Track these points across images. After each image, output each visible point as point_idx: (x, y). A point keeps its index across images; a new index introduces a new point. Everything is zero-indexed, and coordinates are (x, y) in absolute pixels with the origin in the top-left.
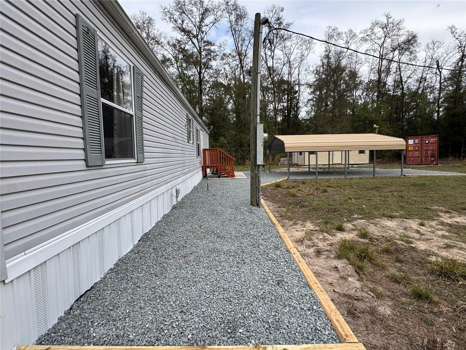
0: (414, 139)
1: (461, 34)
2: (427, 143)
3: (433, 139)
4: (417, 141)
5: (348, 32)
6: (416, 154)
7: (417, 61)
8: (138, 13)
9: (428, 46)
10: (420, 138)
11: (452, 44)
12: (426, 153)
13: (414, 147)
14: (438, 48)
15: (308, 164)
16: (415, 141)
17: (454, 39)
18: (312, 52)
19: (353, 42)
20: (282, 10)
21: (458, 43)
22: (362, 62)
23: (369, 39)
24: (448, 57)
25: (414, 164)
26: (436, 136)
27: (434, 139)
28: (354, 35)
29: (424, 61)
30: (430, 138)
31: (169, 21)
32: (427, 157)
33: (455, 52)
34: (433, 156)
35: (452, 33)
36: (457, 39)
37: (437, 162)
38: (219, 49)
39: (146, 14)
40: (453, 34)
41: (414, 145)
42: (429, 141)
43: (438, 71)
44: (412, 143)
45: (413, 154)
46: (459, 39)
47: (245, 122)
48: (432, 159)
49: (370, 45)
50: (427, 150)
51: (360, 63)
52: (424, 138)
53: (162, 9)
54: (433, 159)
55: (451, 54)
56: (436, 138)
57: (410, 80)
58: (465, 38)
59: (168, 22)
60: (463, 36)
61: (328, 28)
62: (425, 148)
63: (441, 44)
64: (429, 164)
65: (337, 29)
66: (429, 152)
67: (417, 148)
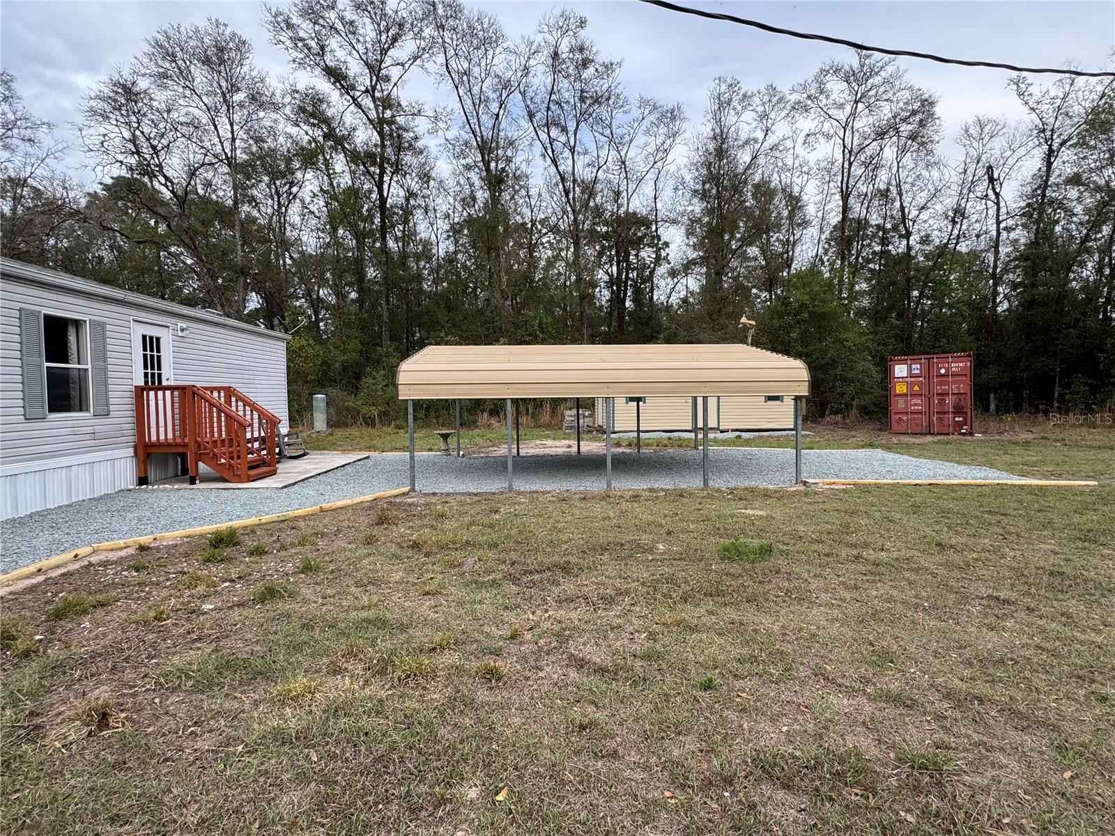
0: (909, 362)
1: (1043, 96)
2: (943, 375)
3: (959, 365)
4: (916, 369)
5: (765, 91)
6: (916, 405)
7: (942, 167)
8: (203, 24)
9: (967, 131)
10: (923, 361)
11: (1023, 125)
12: (942, 402)
13: (910, 385)
14: (991, 137)
15: (636, 429)
16: (911, 368)
17: (1026, 109)
18: (683, 142)
19: (779, 118)
20: (582, 23)
21: (1038, 122)
22: (810, 169)
23: (813, 105)
24: (1015, 157)
25: (910, 431)
26: (967, 356)
27: (961, 365)
28: (781, 100)
29: (962, 171)
30: (950, 360)
31: (290, 46)
32: (944, 413)
33: (1032, 146)
34: (958, 410)
35: (1021, 94)
36: (1033, 109)
37: (971, 429)
38: (434, 125)
39: (225, 25)
40: (1022, 97)
41: (909, 379)
42: (947, 370)
43: (990, 192)
44: (905, 374)
45: (906, 402)
46: (1037, 111)
47: (492, 312)
48: (957, 419)
49: (816, 123)
50: (943, 394)
51: (805, 172)
52: (935, 360)
53: (269, 15)
54: (961, 419)
55: (1022, 151)
56: (966, 362)
57: (925, 215)
58: (1051, 107)
59: (291, 51)
60: (1048, 102)
61: (717, 81)
62: (938, 389)
63: (999, 127)
64: (948, 434)
65: (739, 83)
66: (949, 400)
67: (916, 388)
